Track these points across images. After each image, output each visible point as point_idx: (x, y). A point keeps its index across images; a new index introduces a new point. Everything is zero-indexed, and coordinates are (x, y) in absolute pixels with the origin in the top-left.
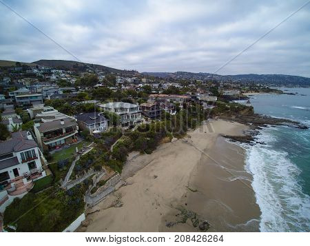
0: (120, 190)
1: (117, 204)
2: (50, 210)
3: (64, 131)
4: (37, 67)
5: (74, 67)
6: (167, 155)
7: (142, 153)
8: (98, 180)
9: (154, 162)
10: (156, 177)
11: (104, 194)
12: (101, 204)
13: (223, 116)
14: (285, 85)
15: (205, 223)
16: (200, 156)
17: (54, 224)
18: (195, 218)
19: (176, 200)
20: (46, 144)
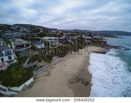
0: (50, 70)
1: (48, 75)
2: (17, 75)
3: (25, 46)
4: (14, 26)
5: (30, 27)
6: (70, 58)
7: (59, 57)
8: (40, 65)
9: (64, 60)
10: (65, 65)
11: (42, 71)
12: (41, 75)
13: (94, 45)
14: (119, 35)
15: (87, 82)
16: (84, 58)
17: (18, 81)
18: (83, 80)
19: (74, 74)
20: (16, 50)
